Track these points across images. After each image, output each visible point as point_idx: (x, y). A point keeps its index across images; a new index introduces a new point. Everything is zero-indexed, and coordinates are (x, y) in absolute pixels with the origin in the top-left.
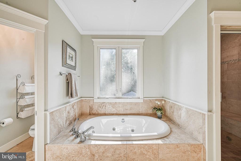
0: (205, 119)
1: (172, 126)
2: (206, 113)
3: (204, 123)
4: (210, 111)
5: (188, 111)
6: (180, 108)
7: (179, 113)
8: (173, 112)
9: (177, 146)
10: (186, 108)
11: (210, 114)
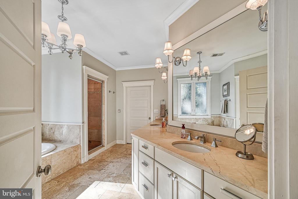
0: (80, 128)
1: (55, 144)
2: (81, 124)
3: (80, 131)
4: (83, 123)
5: (68, 126)
6: (61, 127)
7: (61, 131)
8: (54, 133)
9: (65, 151)
10: (67, 125)
11: (83, 124)
